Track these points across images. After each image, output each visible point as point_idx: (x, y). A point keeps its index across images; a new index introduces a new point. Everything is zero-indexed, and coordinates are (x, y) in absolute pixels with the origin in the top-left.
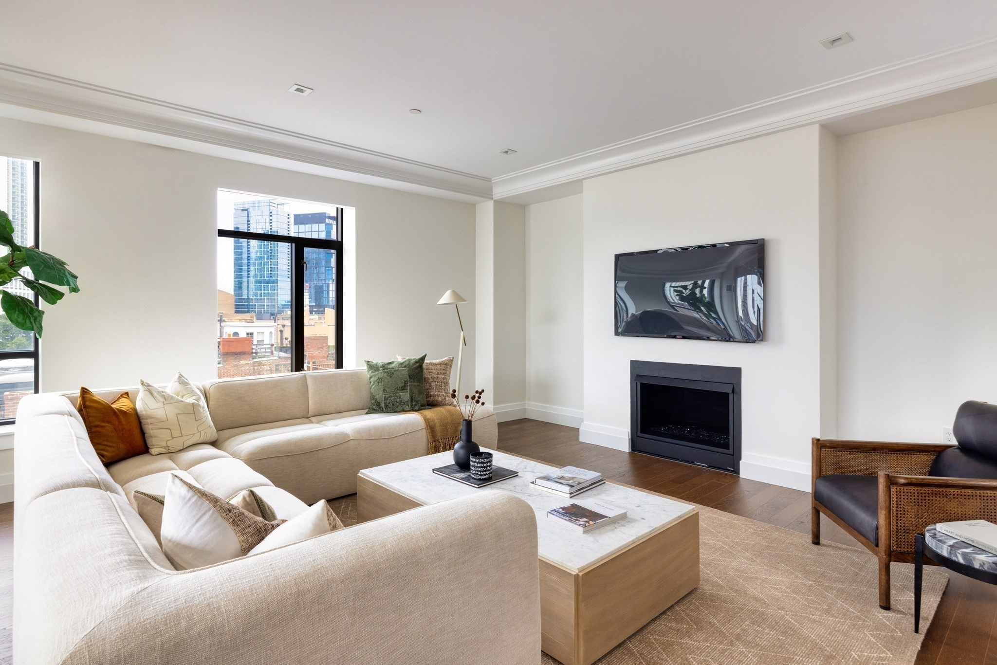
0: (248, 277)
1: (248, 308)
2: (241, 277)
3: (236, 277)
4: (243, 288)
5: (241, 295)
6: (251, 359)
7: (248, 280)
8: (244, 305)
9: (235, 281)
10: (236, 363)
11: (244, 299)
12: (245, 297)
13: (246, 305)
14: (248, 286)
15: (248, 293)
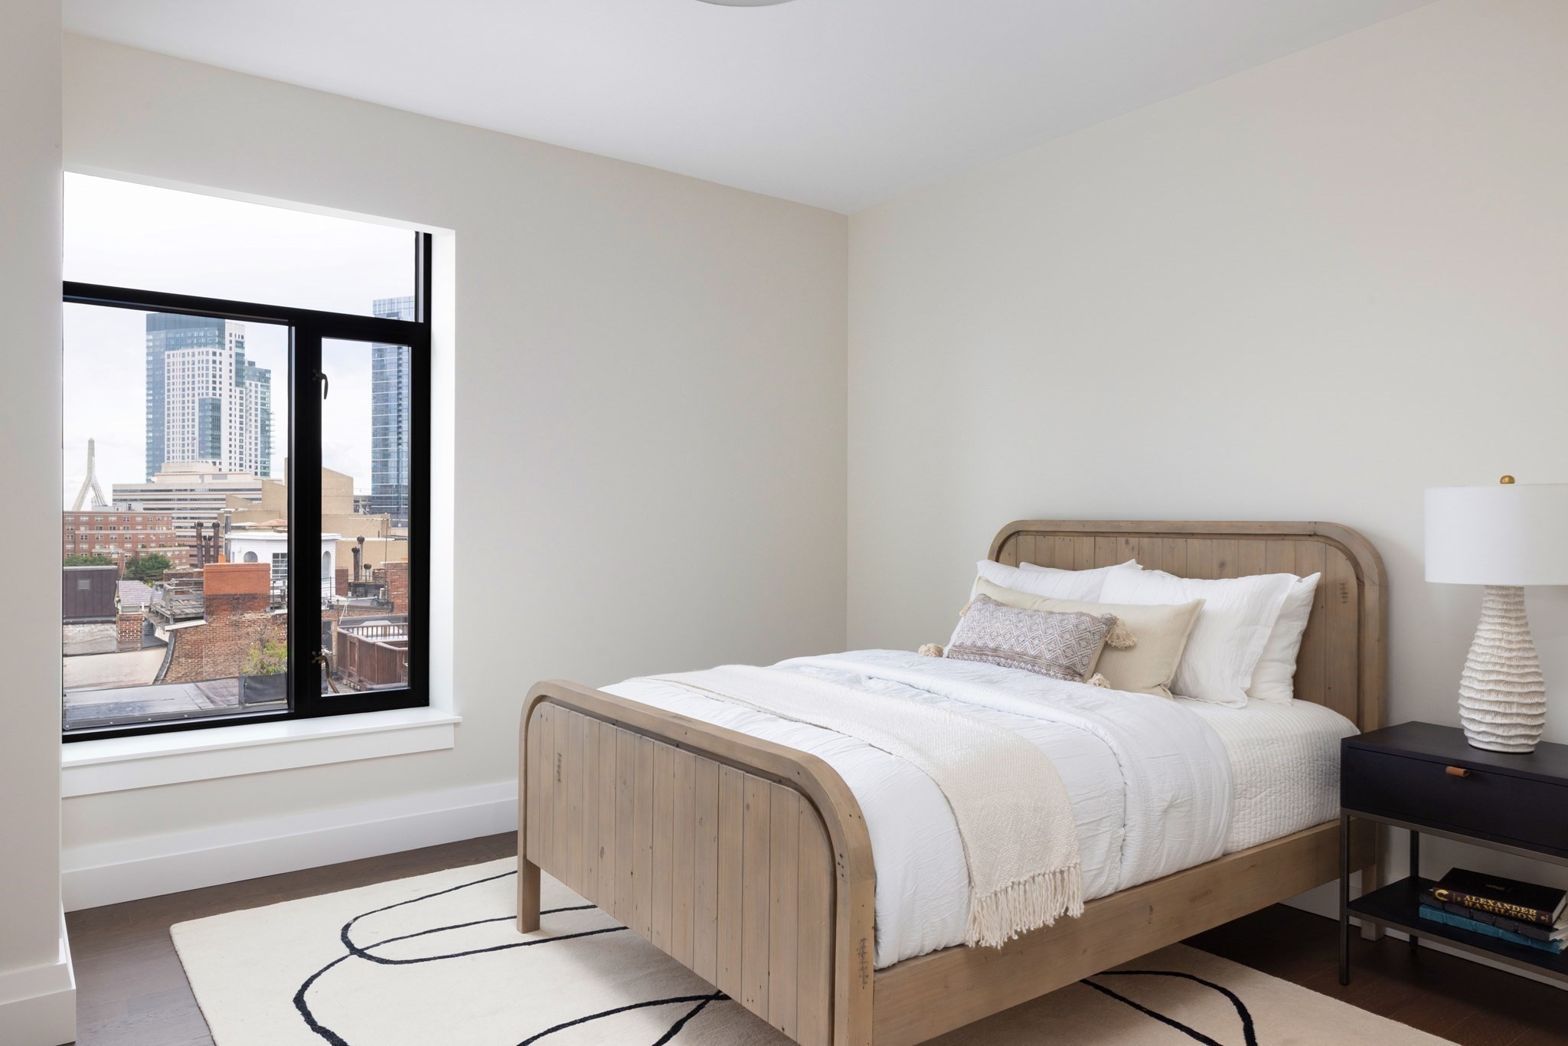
0: (399, 444)
1: (398, 504)
2: (386, 443)
3: (375, 445)
4: (389, 464)
5: (386, 478)
6: (268, 609)
7: (398, 450)
8: (390, 498)
9: (374, 452)
10: (234, 618)
11: (391, 486)
12: (393, 483)
13: (395, 498)
14: (398, 461)
15: (398, 475)
